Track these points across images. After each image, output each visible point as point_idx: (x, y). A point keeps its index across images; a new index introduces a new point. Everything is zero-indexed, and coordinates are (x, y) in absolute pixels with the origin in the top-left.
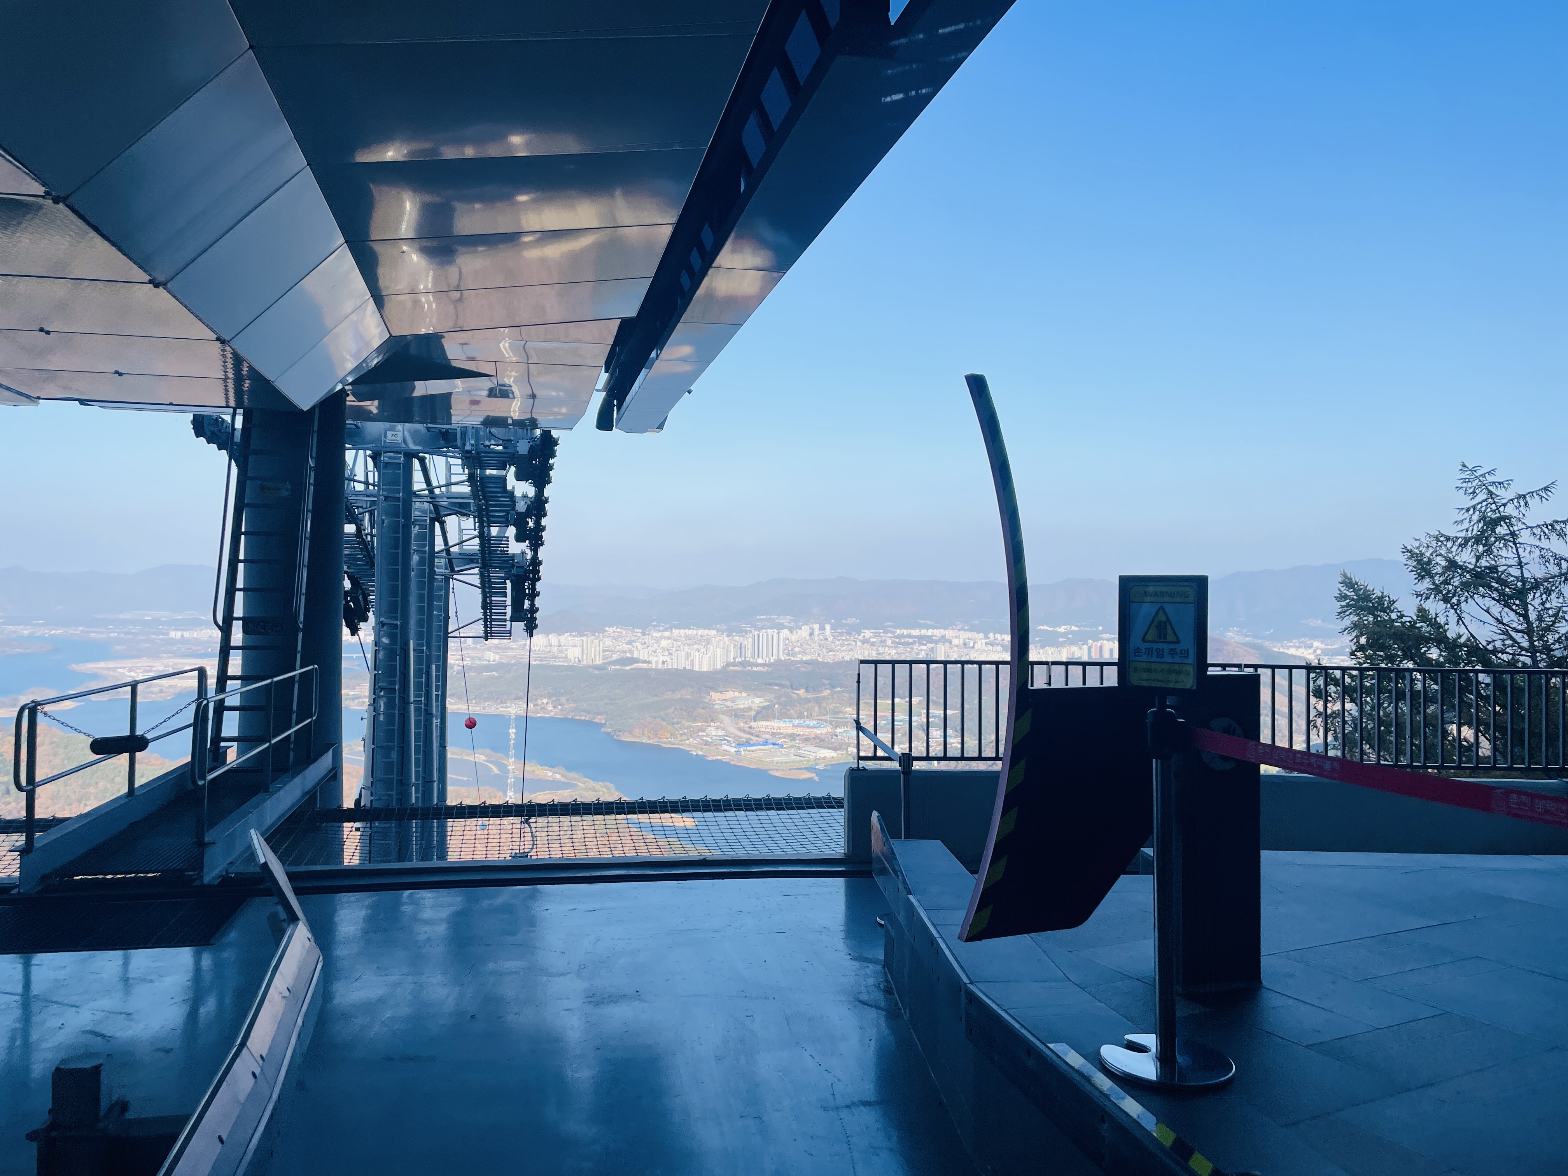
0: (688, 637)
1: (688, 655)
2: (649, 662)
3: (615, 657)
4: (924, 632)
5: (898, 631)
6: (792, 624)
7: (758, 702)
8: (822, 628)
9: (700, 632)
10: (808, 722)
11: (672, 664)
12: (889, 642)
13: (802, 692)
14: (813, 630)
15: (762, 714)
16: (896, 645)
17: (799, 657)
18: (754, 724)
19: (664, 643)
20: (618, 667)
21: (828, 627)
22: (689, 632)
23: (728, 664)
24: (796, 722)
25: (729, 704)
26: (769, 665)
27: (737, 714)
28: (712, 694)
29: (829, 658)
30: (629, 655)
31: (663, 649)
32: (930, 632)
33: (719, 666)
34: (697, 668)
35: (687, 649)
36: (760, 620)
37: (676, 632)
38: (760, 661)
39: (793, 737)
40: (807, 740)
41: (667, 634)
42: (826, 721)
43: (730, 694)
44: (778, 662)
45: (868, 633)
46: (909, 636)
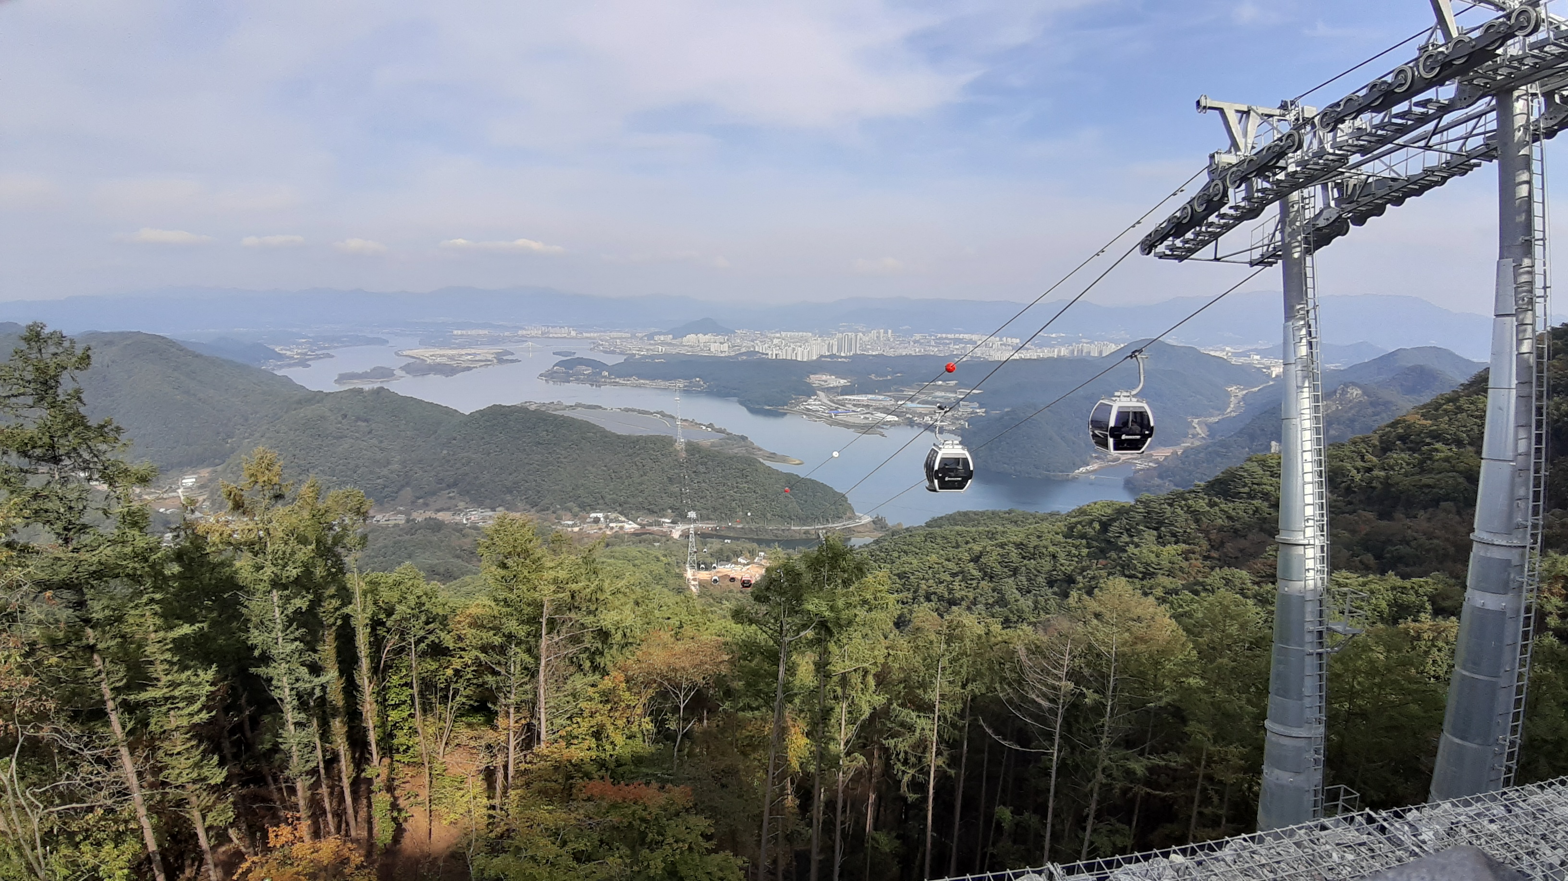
0: (791, 338)
1: (794, 349)
2: (767, 354)
3: (743, 350)
4: (957, 336)
5: (939, 335)
6: (864, 330)
7: (843, 382)
8: (886, 332)
9: (801, 333)
10: (878, 397)
11: (782, 356)
12: (933, 343)
13: (873, 377)
14: (879, 333)
15: (845, 391)
16: (937, 345)
17: (870, 353)
18: (841, 398)
19: (776, 341)
20: (745, 358)
21: (890, 331)
22: (793, 334)
23: (822, 356)
24: (870, 396)
25: (823, 383)
26: (850, 357)
27: (828, 390)
28: (811, 376)
29: (891, 353)
30: (752, 349)
31: (776, 345)
32: (961, 336)
33: (814, 358)
34: (799, 359)
35: (792, 345)
36: (843, 326)
37: (783, 334)
38: (843, 354)
39: (867, 406)
40: (877, 409)
41: (778, 335)
42: (889, 396)
43: (824, 377)
44: (855, 355)
45: (918, 336)
46: (946, 338)
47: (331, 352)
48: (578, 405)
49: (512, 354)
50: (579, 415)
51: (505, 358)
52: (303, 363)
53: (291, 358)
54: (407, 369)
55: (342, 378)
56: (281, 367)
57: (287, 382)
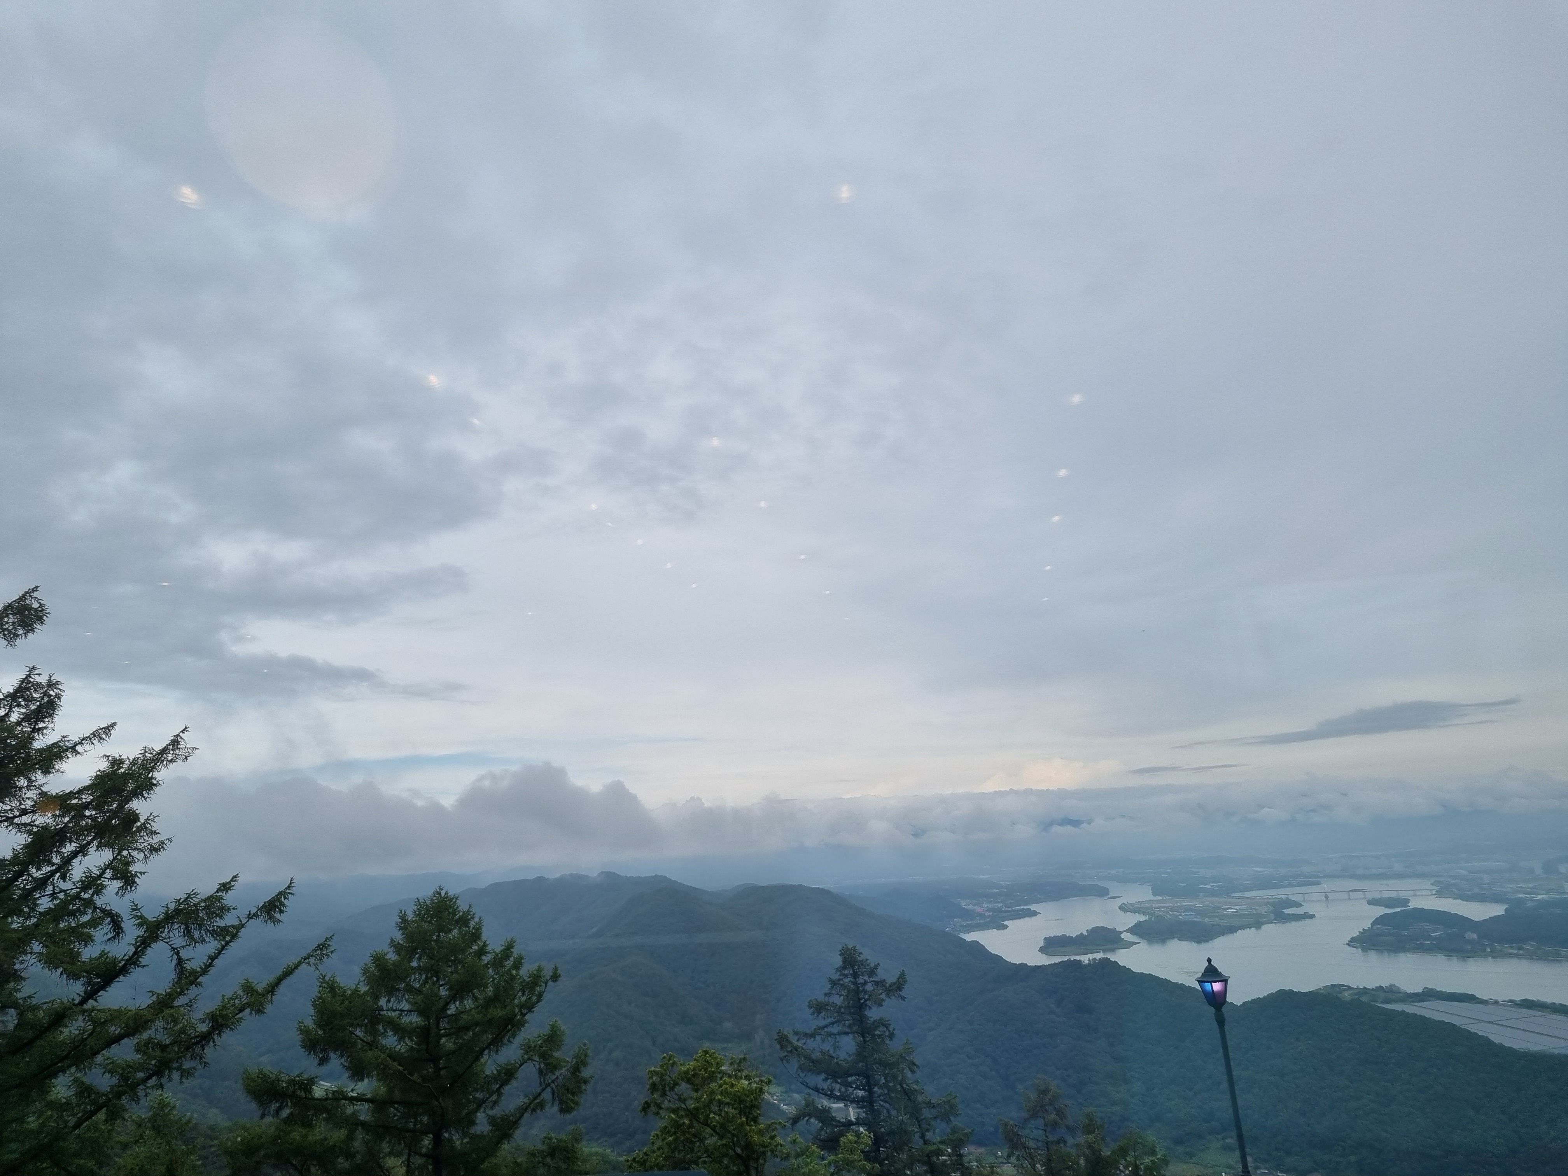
47: (1033, 907)
48: (1429, 995)
49: (1298, 905)
50: (1432, 1011)
51: (1287, 911)
52: (997, 922)
53: (981, 916)
54: (1136, 930)
55: (1051, 945)
56: (969, 929)
57: (977, 949)
